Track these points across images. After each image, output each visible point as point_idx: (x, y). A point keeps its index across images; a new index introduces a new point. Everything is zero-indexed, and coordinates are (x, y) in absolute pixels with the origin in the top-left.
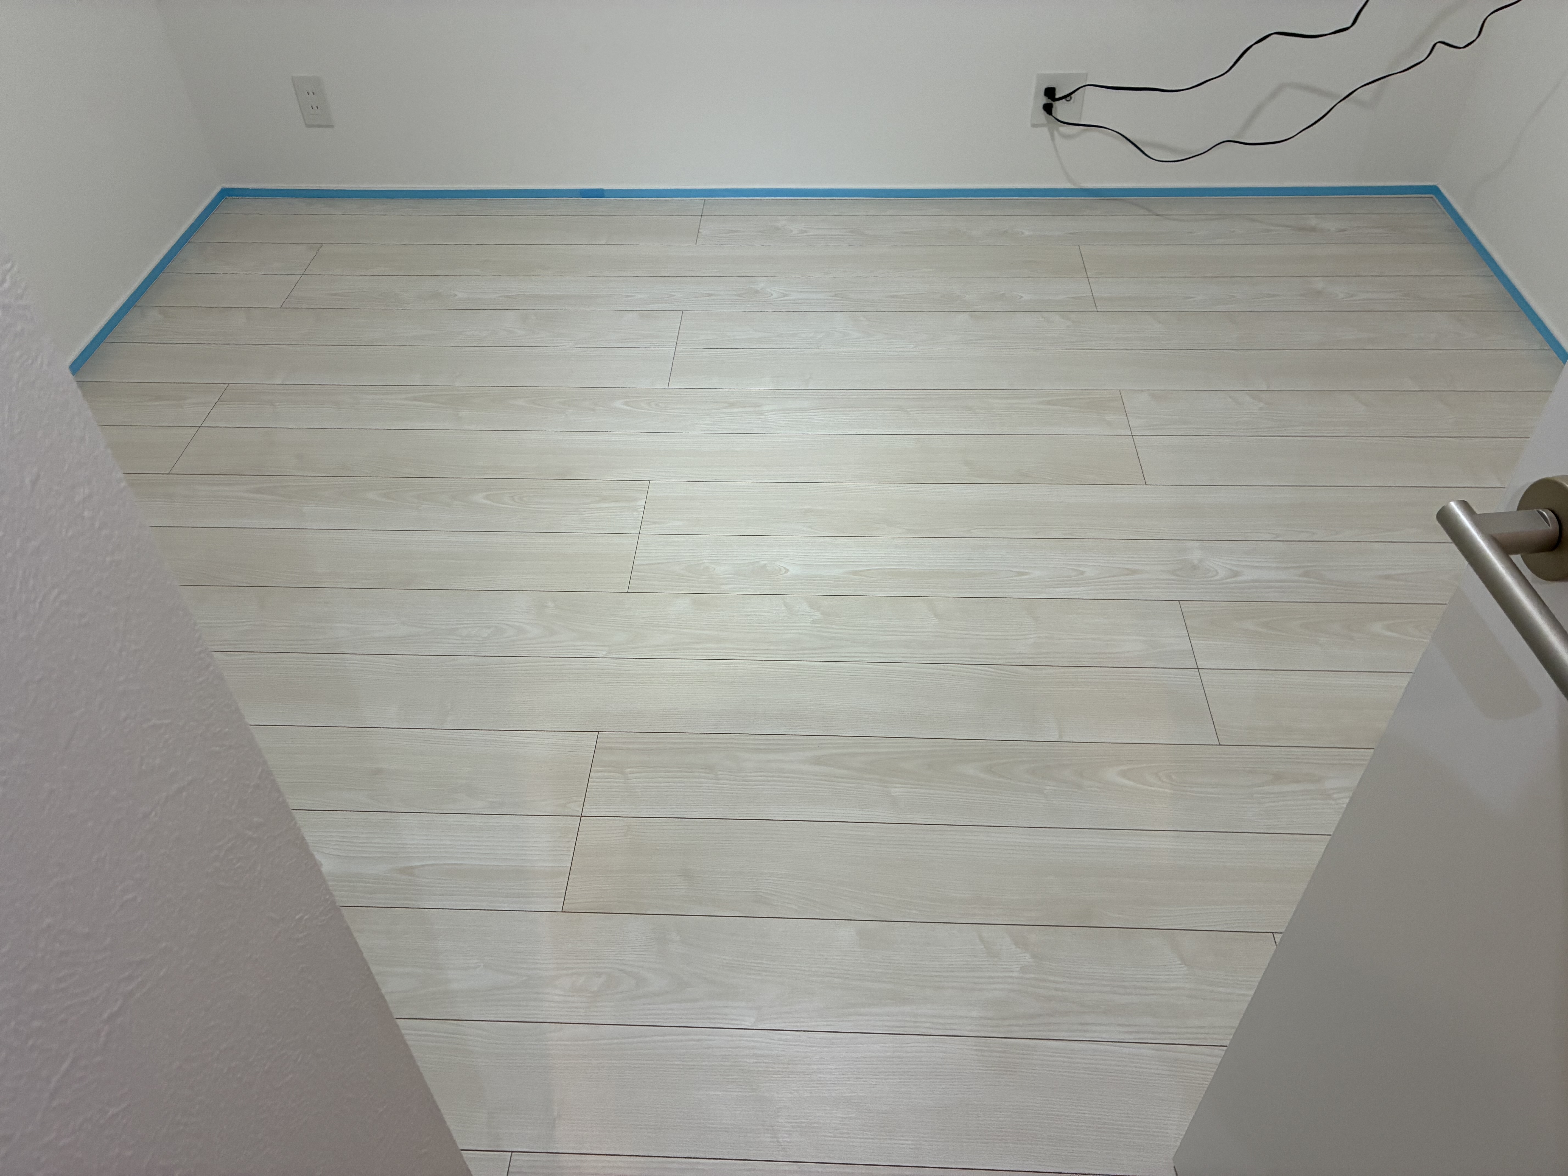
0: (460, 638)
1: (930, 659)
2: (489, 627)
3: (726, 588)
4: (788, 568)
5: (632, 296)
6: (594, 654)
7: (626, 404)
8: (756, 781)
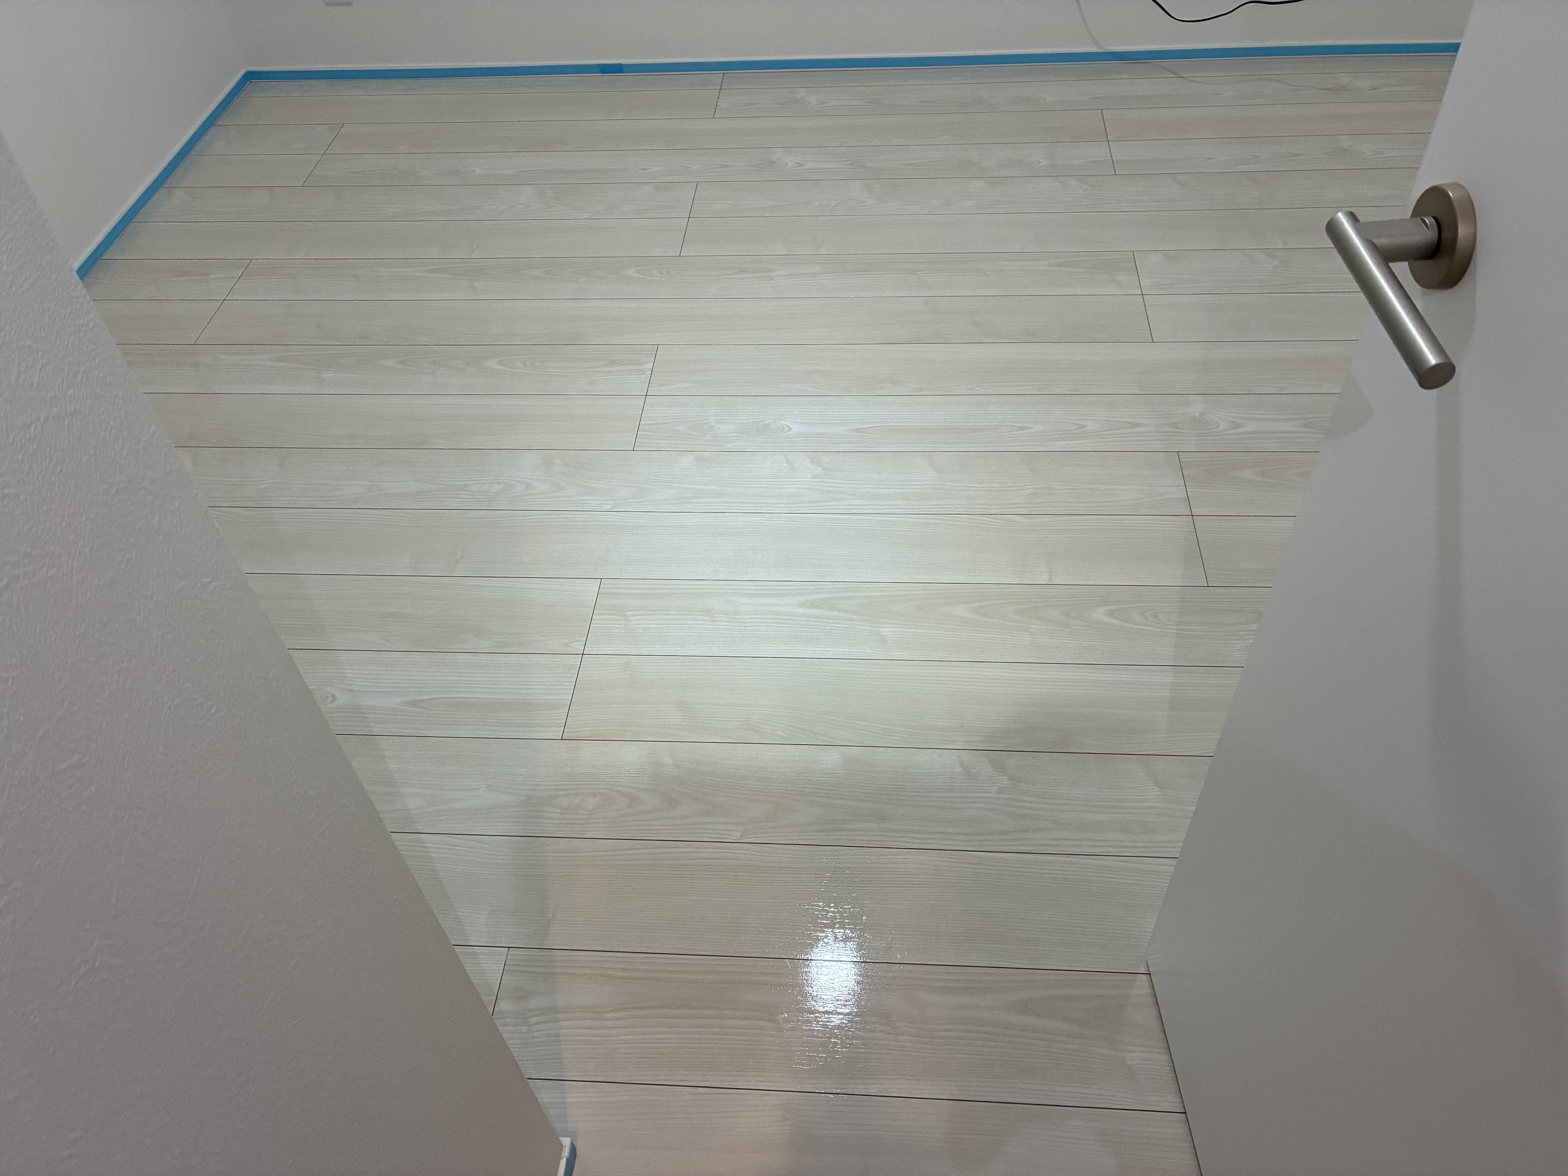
0: (471, 494)
1: (926, 510)
2: (499, 483)
3: (730, 446)
4: (791, 426)
5: (648, 169)
6: (599, 508)
7: (638, 272)
8: (751, 622)
